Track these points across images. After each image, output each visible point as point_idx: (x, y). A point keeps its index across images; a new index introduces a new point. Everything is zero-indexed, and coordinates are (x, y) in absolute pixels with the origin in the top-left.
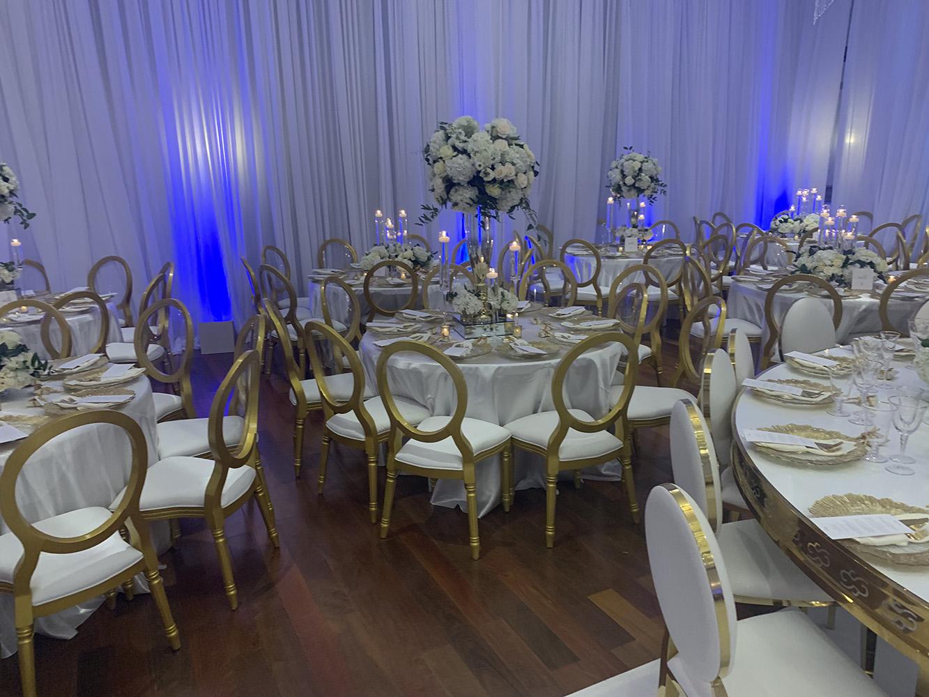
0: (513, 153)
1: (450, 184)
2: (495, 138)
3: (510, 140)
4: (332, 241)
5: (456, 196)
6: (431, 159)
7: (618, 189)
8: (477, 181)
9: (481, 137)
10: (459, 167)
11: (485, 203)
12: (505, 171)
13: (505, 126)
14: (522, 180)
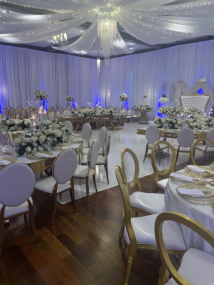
0: (44, 94)
1: (37, 97)
2: (42, 92)
3: (44, 92)
4: (19, 106)
5: (38, 98)
6: (35, 94)
7: (67, 100)
8: (40, 96)
9: (41, 92)
10: (38, 95)
11: (41, 99)
12: (43, 95)
13: (43, 91)
14: (45, 97)
